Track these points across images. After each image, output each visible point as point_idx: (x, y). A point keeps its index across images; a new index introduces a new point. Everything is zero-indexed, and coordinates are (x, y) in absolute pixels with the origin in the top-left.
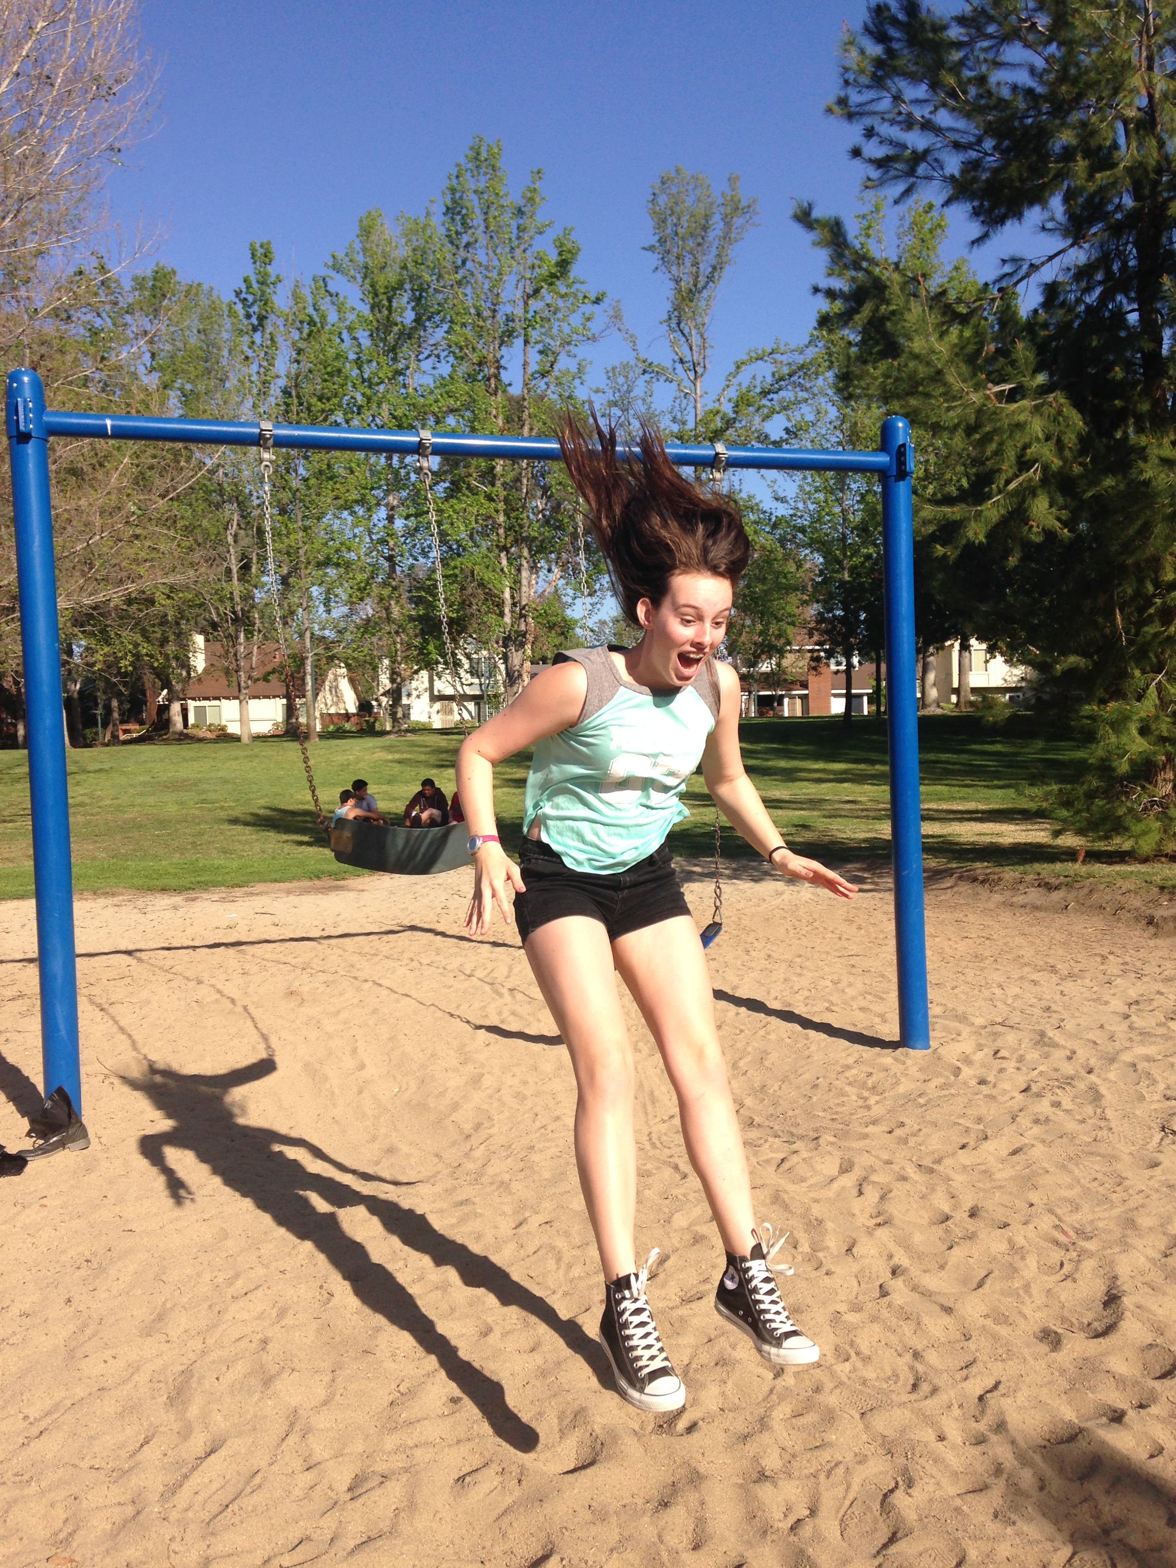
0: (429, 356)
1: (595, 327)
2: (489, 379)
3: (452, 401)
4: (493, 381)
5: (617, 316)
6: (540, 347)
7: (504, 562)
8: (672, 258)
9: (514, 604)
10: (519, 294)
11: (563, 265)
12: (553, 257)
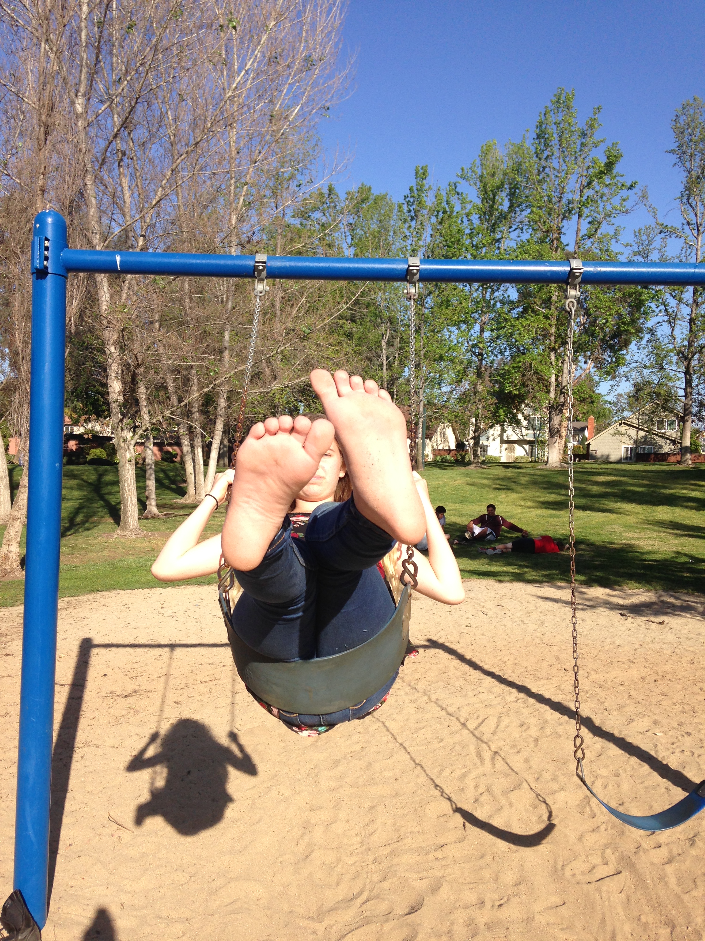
0: (516, 229)
1: (628, 205)
2: (552, 241)
3: (526, 256)
4: (555, 242)
5: (644, 197)
6: (590, 219)
7: (553, 358)
8: (686, 157)
9: (557, 386)
10: (578, 186)
11: (609, 165)
12: (603, 161)
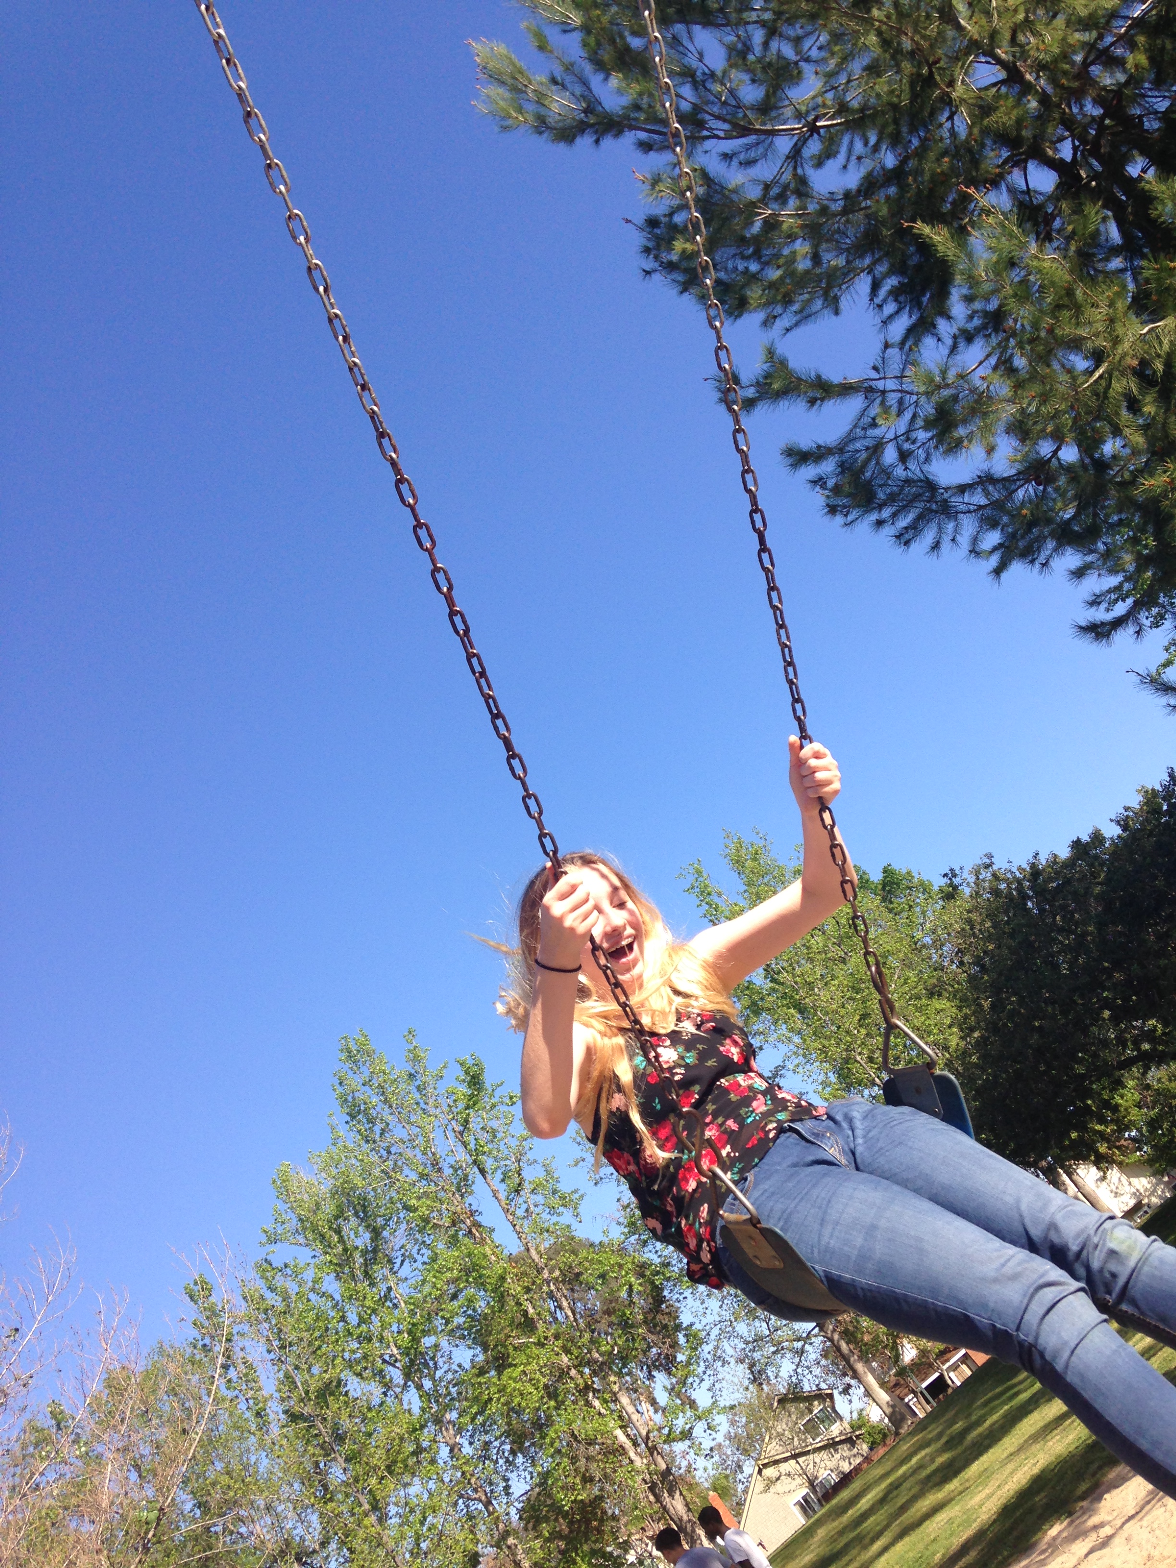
0: (403, 1261)
2: (470, 1232)
3: (448, 1275)
4: (474, 1231)
6: (499, 1176)
7: (597, 1403)
9: (635, 1444)
10: (451, 1139)
11: (475, 1081)
12: (462, 1083)
